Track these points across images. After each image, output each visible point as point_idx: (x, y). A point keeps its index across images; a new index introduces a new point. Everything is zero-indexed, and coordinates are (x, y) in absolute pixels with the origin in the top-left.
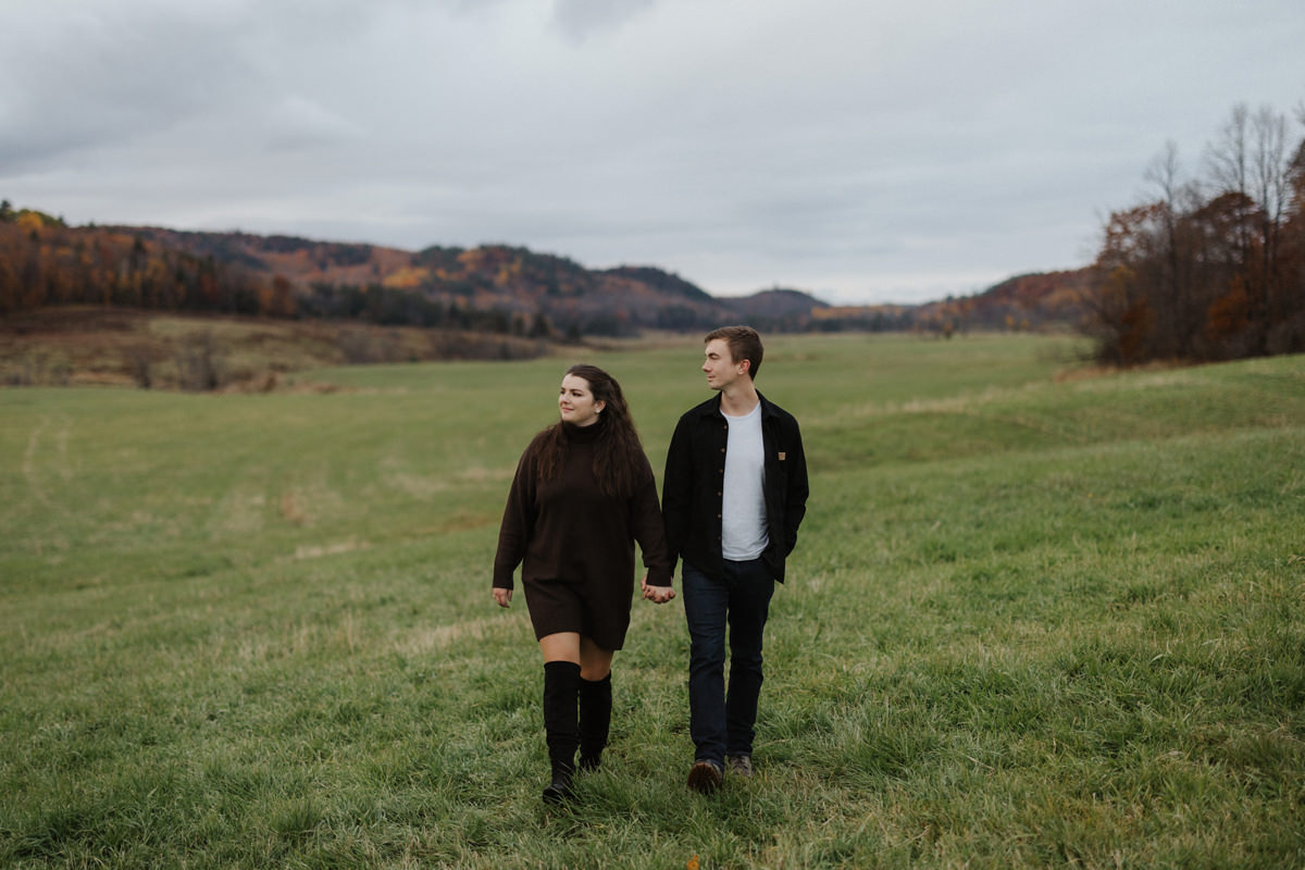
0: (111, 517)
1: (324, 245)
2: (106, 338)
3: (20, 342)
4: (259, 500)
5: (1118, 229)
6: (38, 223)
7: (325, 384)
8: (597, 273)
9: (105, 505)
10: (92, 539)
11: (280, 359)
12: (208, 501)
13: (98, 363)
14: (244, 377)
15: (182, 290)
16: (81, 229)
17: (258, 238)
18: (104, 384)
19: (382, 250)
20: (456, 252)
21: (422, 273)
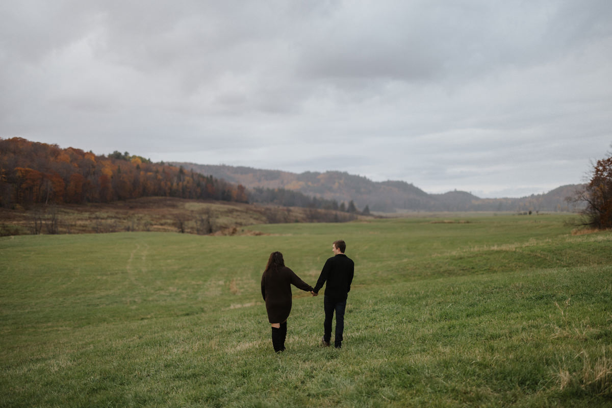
0: (161, 289)
1: (260, 170)
2: (166, 211)
3: (131, 212)
4: (221, 283)
5: (601, 168)
6: (140, 162)
7: (257, 232)
8: (377, 183)
9: (159, 283)
10: (150, 298)
11: (239, 221)
12: (201, 282)
13: (163, 221)
14: (223, 228)
15: (199, 190)
16: (157, 164)
17: (232, 168)
18: (165, 230)
19: (284, 173)
20: (317, 174)
21: (302, 183)
